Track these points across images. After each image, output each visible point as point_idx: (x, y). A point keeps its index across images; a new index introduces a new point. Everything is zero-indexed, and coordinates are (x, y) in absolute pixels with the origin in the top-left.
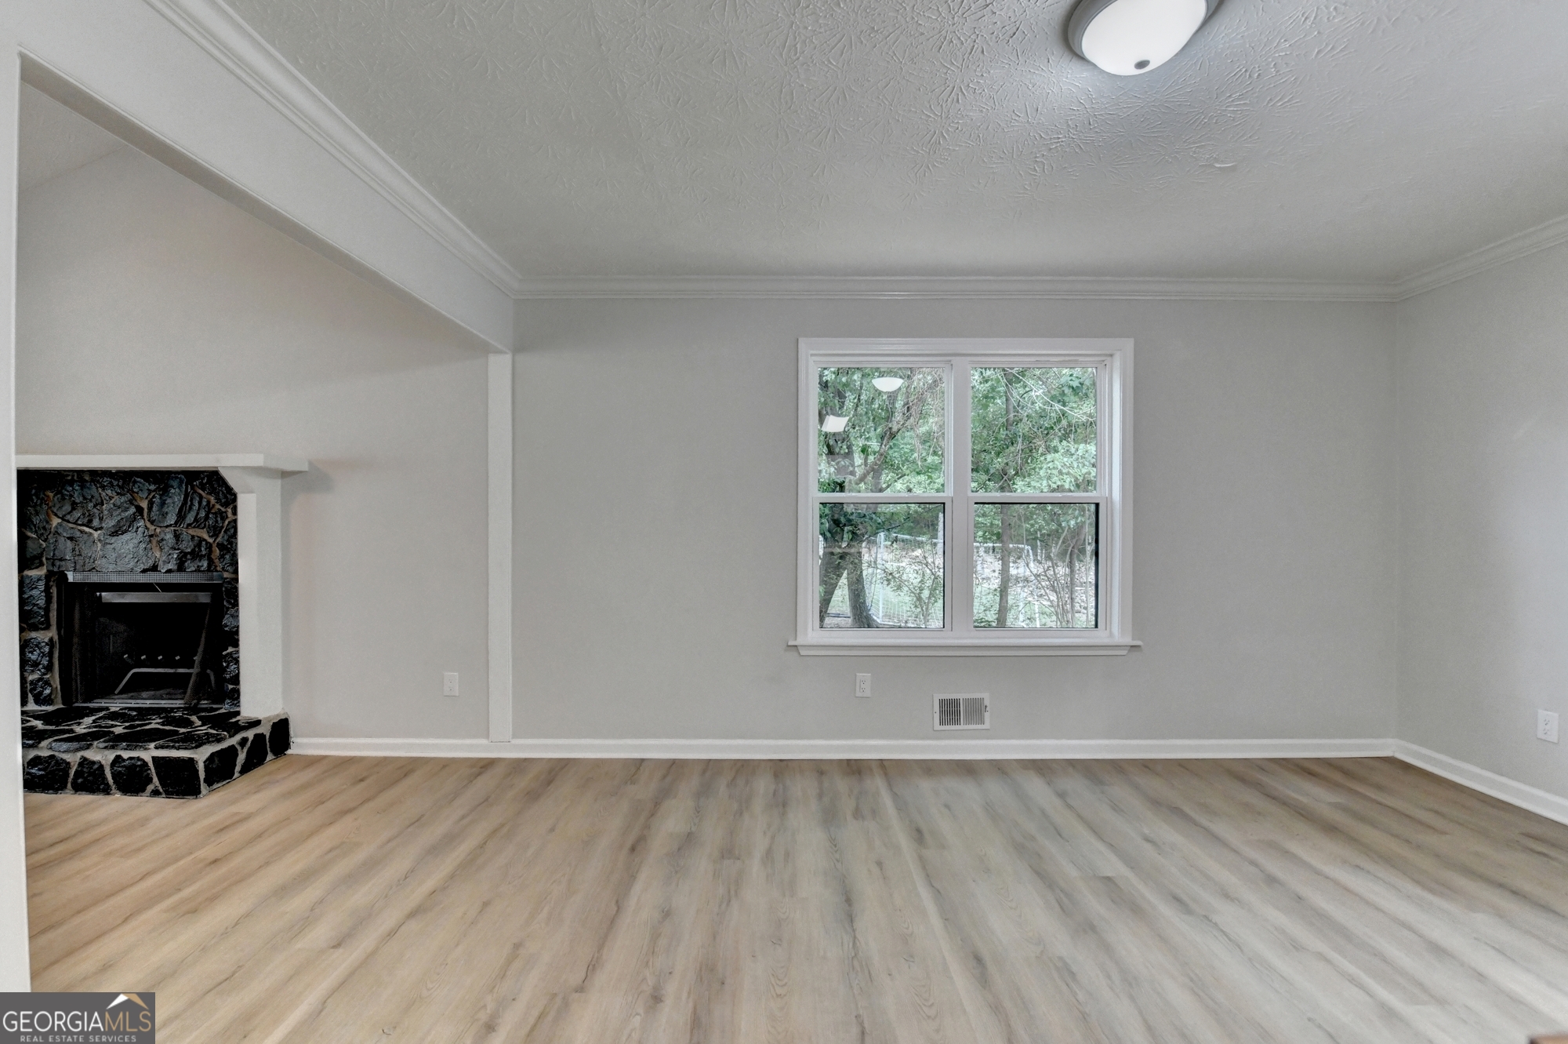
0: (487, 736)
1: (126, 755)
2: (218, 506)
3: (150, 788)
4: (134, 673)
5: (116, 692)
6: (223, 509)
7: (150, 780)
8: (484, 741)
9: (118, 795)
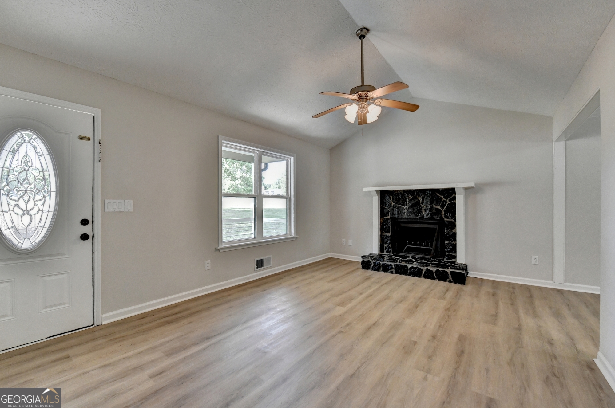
0: (553, 281)
1: (440, 269)
2: (444, 199)
3: (448, 280)
4: (407, 247)
5: (403, 251)
6: (446, 200)
7: (448, 278)
8: (552, 282)
9: (438, 281)
